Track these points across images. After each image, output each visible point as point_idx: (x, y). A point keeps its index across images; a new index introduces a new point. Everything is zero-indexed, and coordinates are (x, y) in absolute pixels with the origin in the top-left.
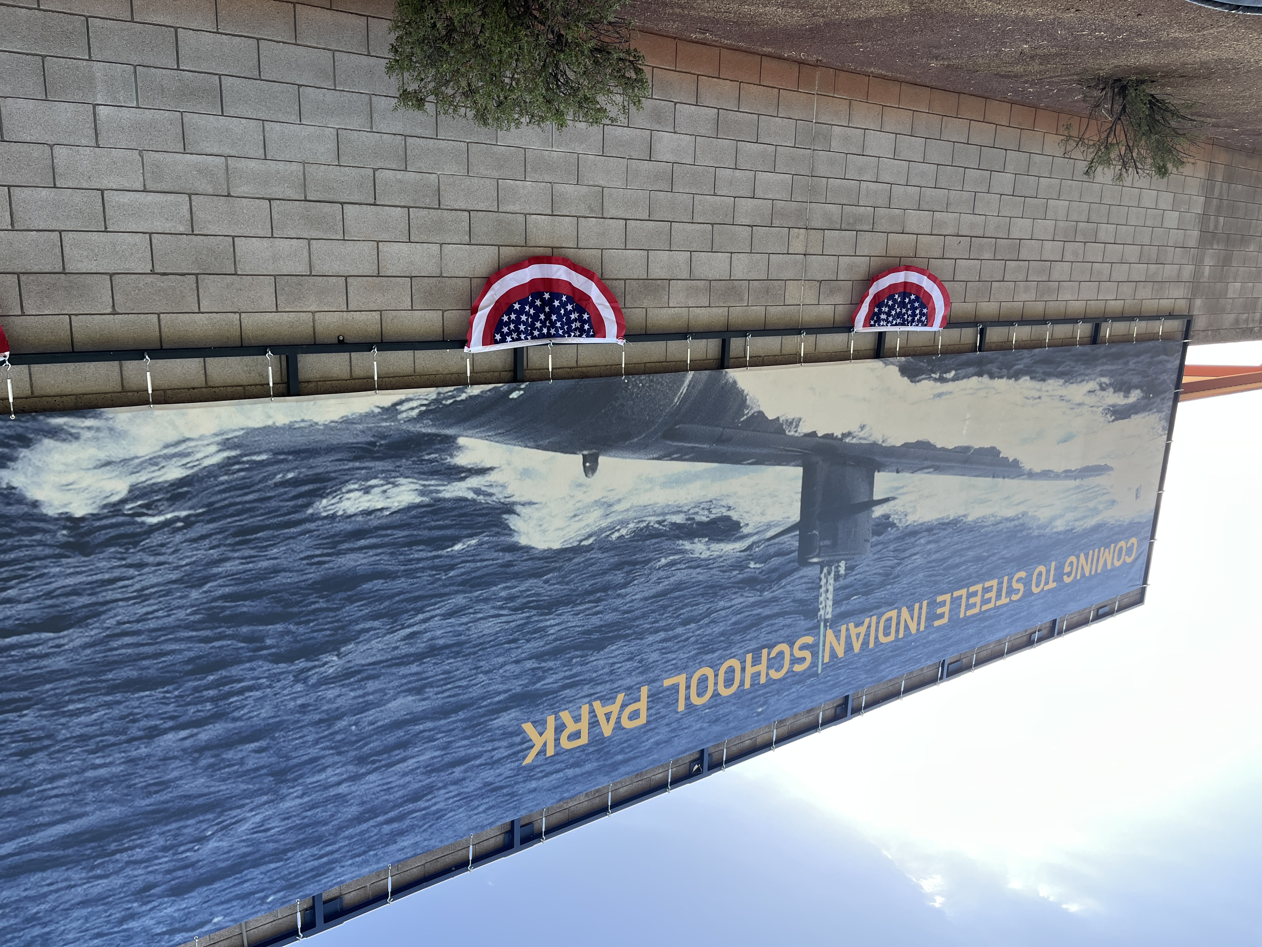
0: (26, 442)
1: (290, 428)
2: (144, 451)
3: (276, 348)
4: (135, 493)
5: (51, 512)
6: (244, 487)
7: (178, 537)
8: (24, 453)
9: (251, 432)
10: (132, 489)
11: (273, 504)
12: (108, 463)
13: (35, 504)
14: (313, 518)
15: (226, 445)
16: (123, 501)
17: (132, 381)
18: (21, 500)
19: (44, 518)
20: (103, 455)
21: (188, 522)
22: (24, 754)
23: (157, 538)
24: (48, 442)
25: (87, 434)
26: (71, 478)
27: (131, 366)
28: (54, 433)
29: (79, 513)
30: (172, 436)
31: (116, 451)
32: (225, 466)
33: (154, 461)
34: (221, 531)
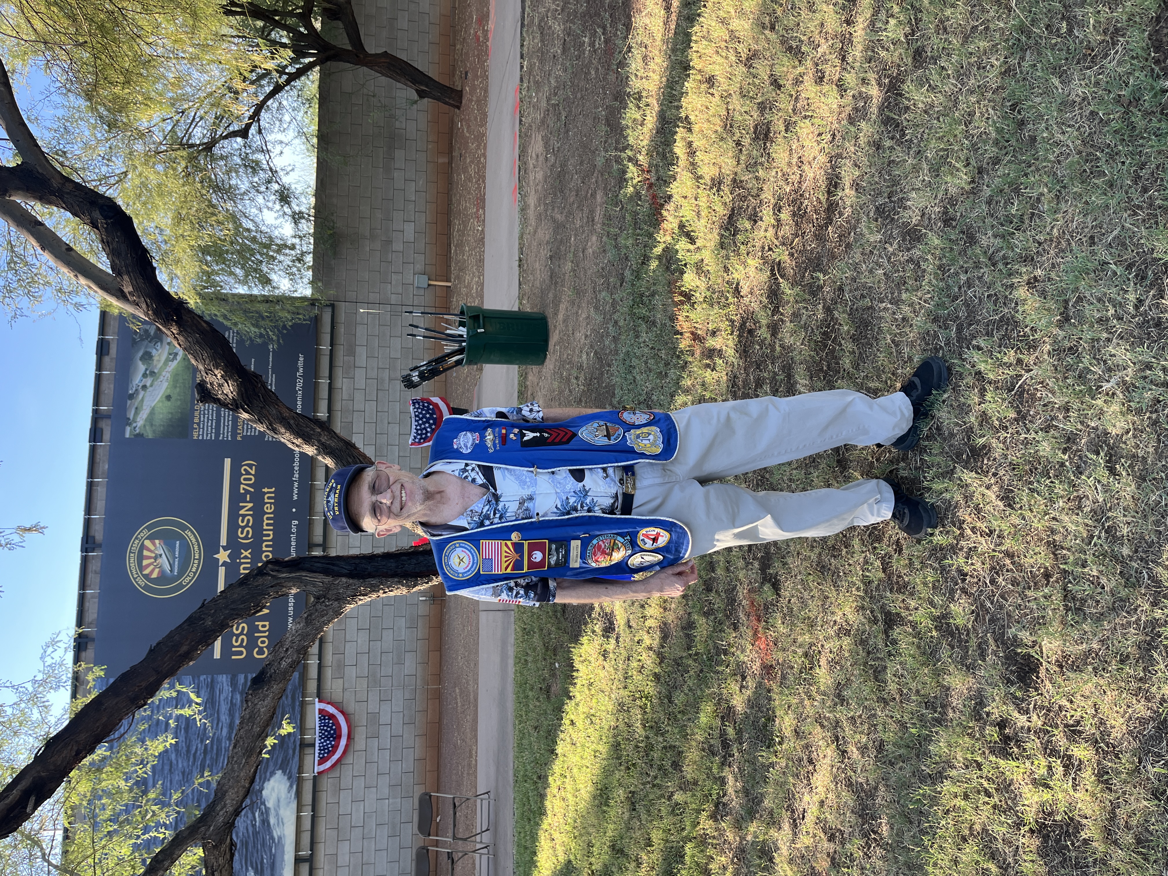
0: (289, 778)
1: (283, 860)
2: (282, 812)
3: (312, 855)
4: (267, 810)
5: (265, 785)
6: (263, 844)
7: (249, 822)
8: (286, 777)
9: (283, 846)
10: (269, 808)
11: (255, 855)
12: (279, 801)
13: (269, 780)
14: (247, 870)
15: (280, 838)
16: (265, 805)
17: (304, 808)
18: (271, 776)
19: (264, 783)
20: (282, 800)
21: (254, 826)
22: (183, 773)
23: (250, 815)
24: (288, 784)
25: (289, 795)
26: (276, 790)
27: (310, 808)
28: (291, 786)
29: (263, 792)
30: (285, 821)
31: (283, 803)
32: (272, 838)
33: (277, 815)
34: (249, 836)
